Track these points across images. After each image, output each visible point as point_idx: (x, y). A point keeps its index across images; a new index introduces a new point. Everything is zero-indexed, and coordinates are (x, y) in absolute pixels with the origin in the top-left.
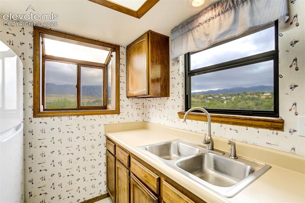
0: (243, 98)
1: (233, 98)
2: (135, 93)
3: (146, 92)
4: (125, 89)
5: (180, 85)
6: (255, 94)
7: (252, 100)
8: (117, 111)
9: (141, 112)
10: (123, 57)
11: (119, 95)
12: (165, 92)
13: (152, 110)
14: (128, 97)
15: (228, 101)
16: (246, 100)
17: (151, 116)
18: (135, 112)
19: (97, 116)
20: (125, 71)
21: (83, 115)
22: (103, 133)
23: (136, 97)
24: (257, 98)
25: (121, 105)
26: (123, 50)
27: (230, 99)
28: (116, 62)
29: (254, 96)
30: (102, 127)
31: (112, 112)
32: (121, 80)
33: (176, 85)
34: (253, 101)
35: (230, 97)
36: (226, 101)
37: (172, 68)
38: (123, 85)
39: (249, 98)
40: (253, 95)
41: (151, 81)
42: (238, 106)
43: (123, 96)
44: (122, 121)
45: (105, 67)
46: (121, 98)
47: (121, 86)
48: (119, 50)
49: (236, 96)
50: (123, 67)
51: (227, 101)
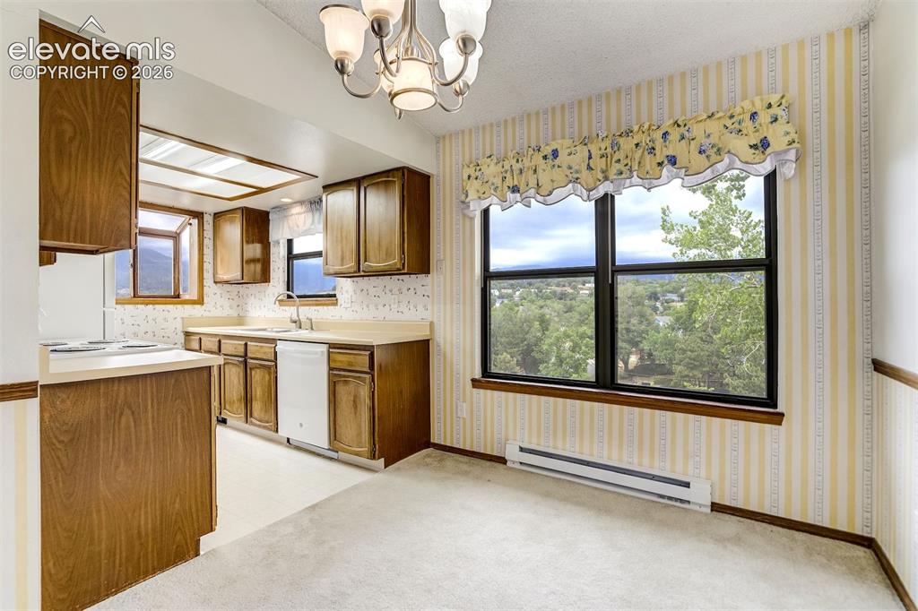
0: (540, 294)
1: (518, 293)
2: (226, 277)
3: (239, 277)
4: (211, 271)
5: (281, 270)
6: (567, 284)
7: (561, 299)
8: (200, 301)
9: (235, 304)
10: (208, 227)
11: (203, 279)
12: (265, 277)
13: (251, 300)
14: (215, 282)
15: (506, 301)
16: (548, 298)
17: (249, 309)
18: (227, 304)
19: (172, 306)
20: (211, 248)
21: (153, 304)
22: (180, 329)
23: (226, 282)
24: (572, 294)
25: (205, 292)
26: (208, 219)
27: (510, 296)
28: (199, 236)
29: (566, 288)
30: (179, 320)
31: (193, 302)
32: (205, 260)
33: (276, 270)
34: (563, 301)
35: (510, 291)
36: (500, 301)
37: (273, 250)
38: (208, 266)
39: (554, 293)
40: (564, 286)
41: (245, 262)
42: (517, 313)
43: (208, 281)
44: (206, 314)
45: (175, 237)
46: (205, 284)
47: (205, 268)
48: (203, 218)
49: (524, 288)
50: (208, 242)
51: (503, 302)
